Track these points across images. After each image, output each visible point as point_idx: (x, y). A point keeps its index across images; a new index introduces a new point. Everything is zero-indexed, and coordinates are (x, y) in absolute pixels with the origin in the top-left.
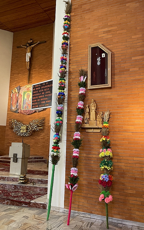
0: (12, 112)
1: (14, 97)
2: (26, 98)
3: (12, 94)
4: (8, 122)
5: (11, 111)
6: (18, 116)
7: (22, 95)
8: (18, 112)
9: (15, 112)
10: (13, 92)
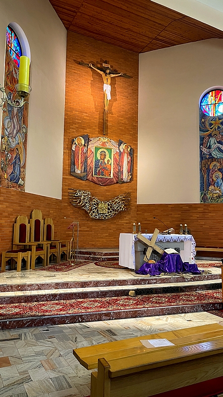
1: (80, 151)
3: (76, 147)
4: (65, 194)
5: (72, 175)
7: (92, 152)
8: (87, 179)
9: (81, 178)
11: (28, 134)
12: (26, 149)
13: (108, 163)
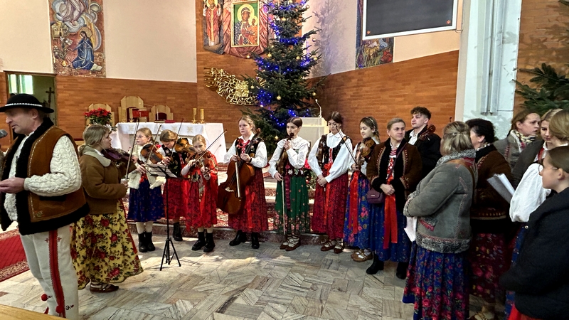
0: (209, 53)
1: (212, 16)
2: (240, 19)
3: (206, 11)
4: (200, 75)
5: (206, 50)
6: (225, 61)
7: (230, 13)
8: (224, 53)
9: (217, 52)
10: (208, 5)
11: (104, 12)
12: (101, 30)
13: (253, 24)
